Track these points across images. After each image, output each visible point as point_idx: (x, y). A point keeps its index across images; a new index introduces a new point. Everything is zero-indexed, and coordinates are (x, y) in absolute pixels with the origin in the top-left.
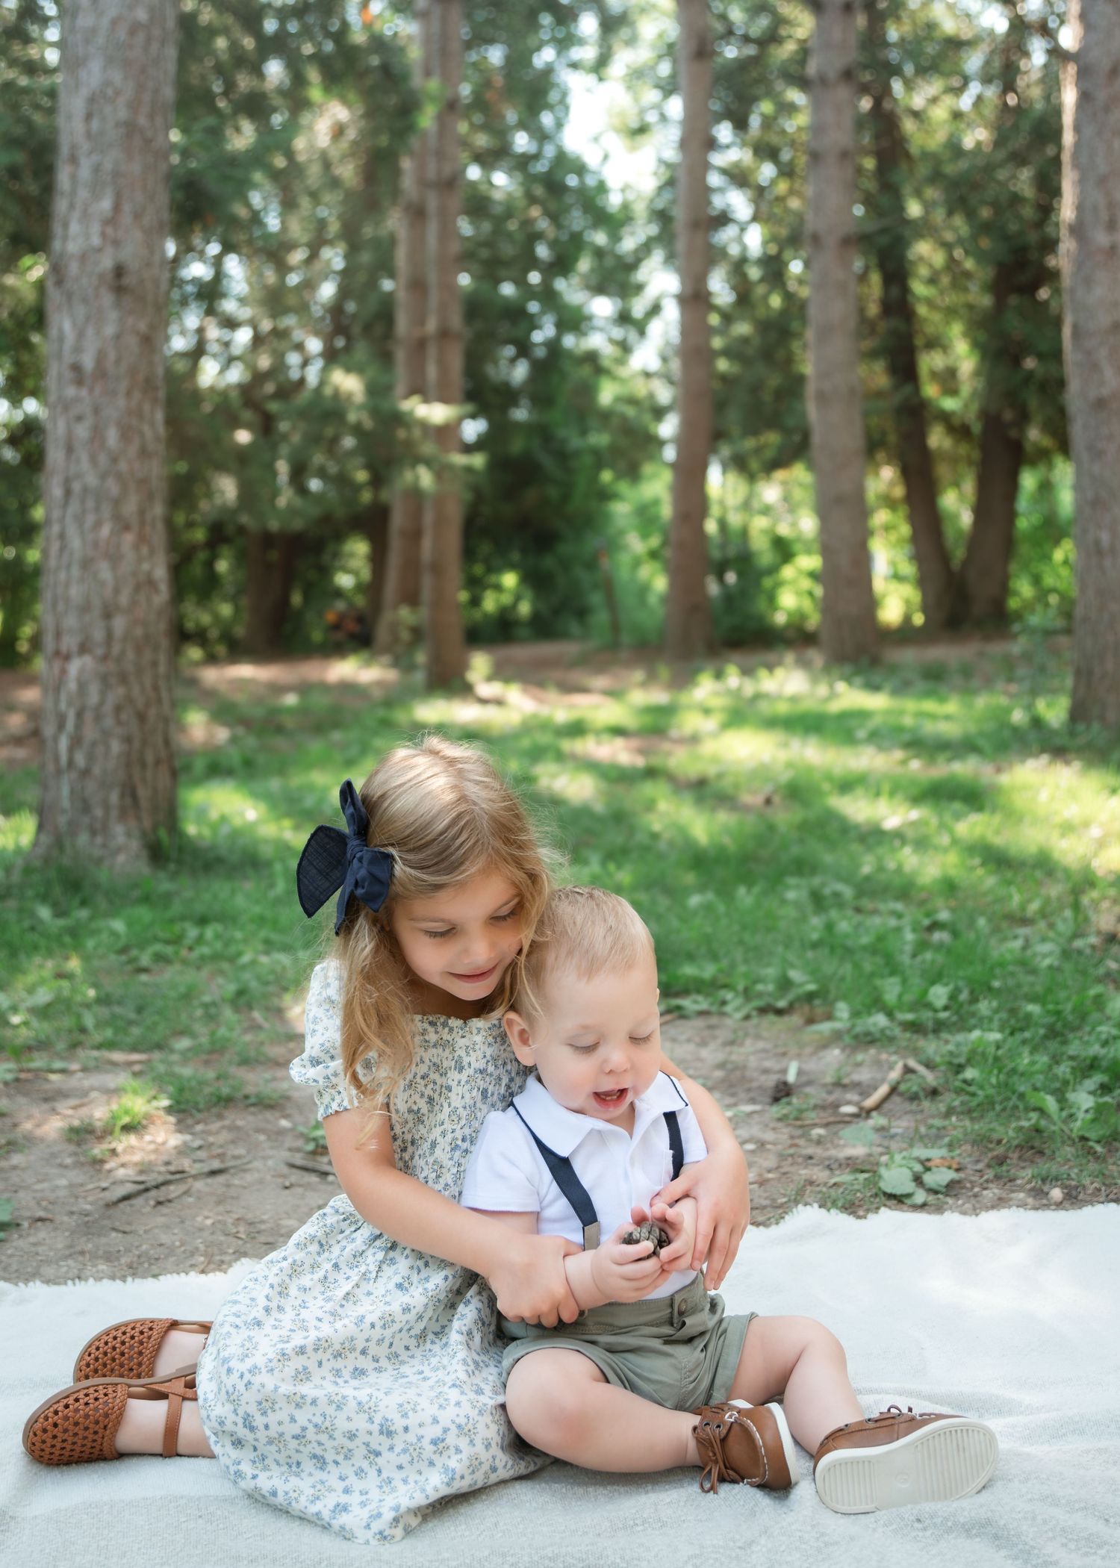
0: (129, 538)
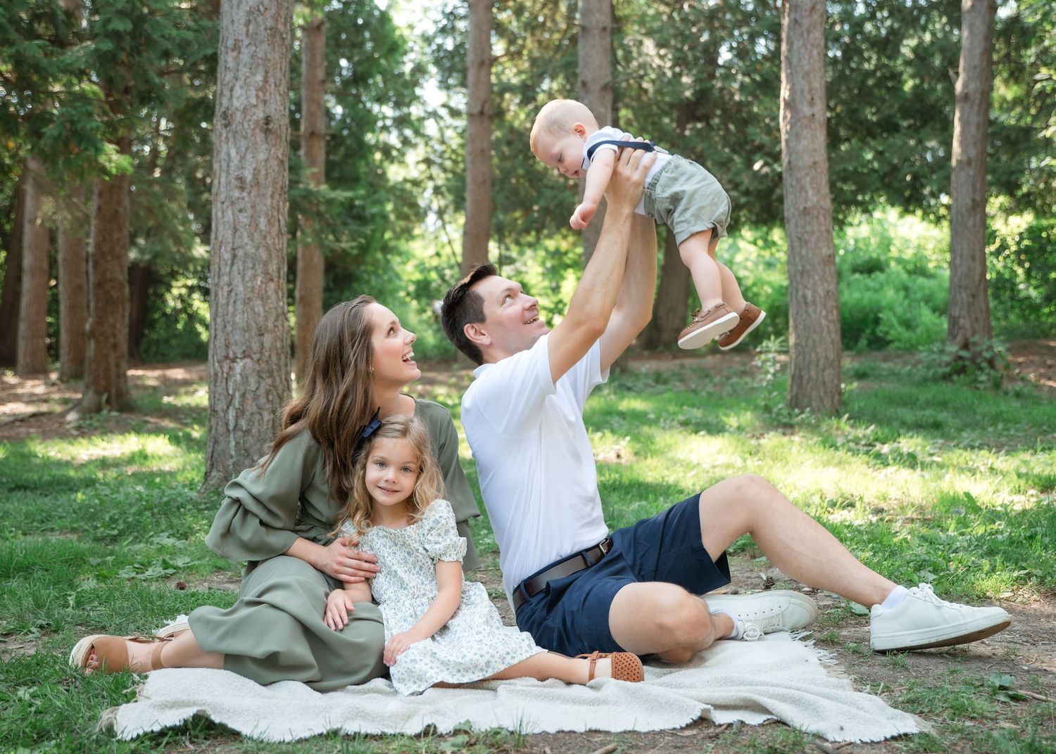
0: (272, 286)
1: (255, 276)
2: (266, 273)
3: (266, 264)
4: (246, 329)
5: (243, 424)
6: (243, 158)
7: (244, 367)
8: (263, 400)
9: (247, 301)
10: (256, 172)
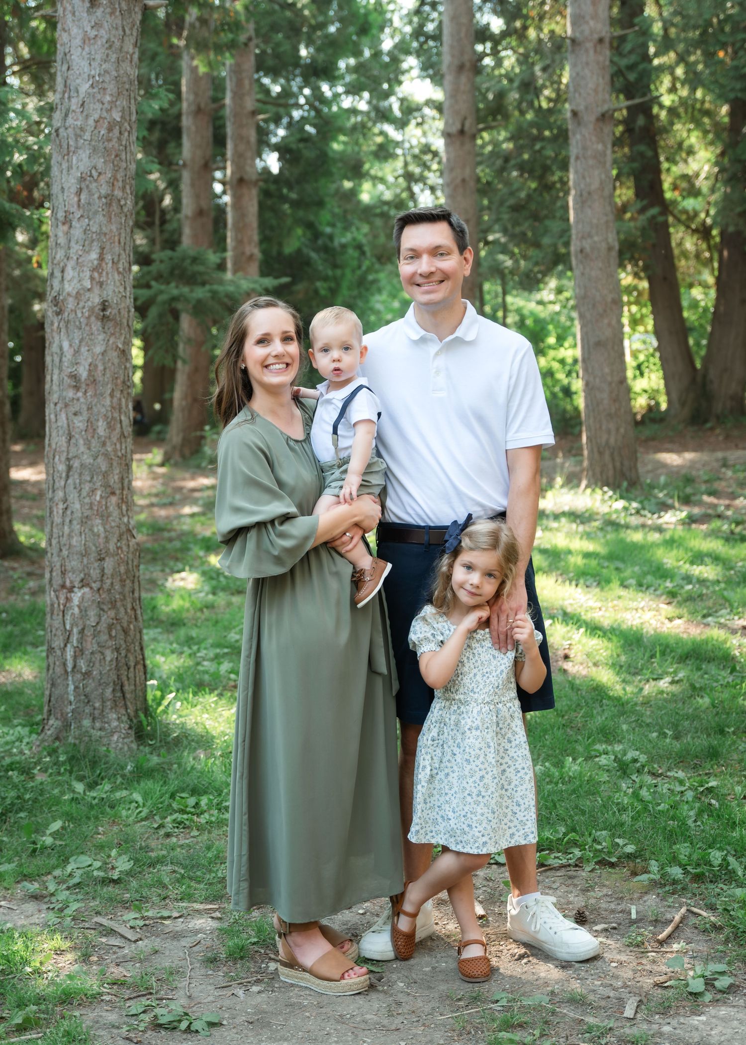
0: (114, 500)
1: (93, 491)
2: (106, 486)
3: (105, 475)
4: (85, 554)
5: (83, 665)
6: (77, 352)
7: (83, 598)
8: (104, 637)
9: (85, 520)
10: (92, 367)
